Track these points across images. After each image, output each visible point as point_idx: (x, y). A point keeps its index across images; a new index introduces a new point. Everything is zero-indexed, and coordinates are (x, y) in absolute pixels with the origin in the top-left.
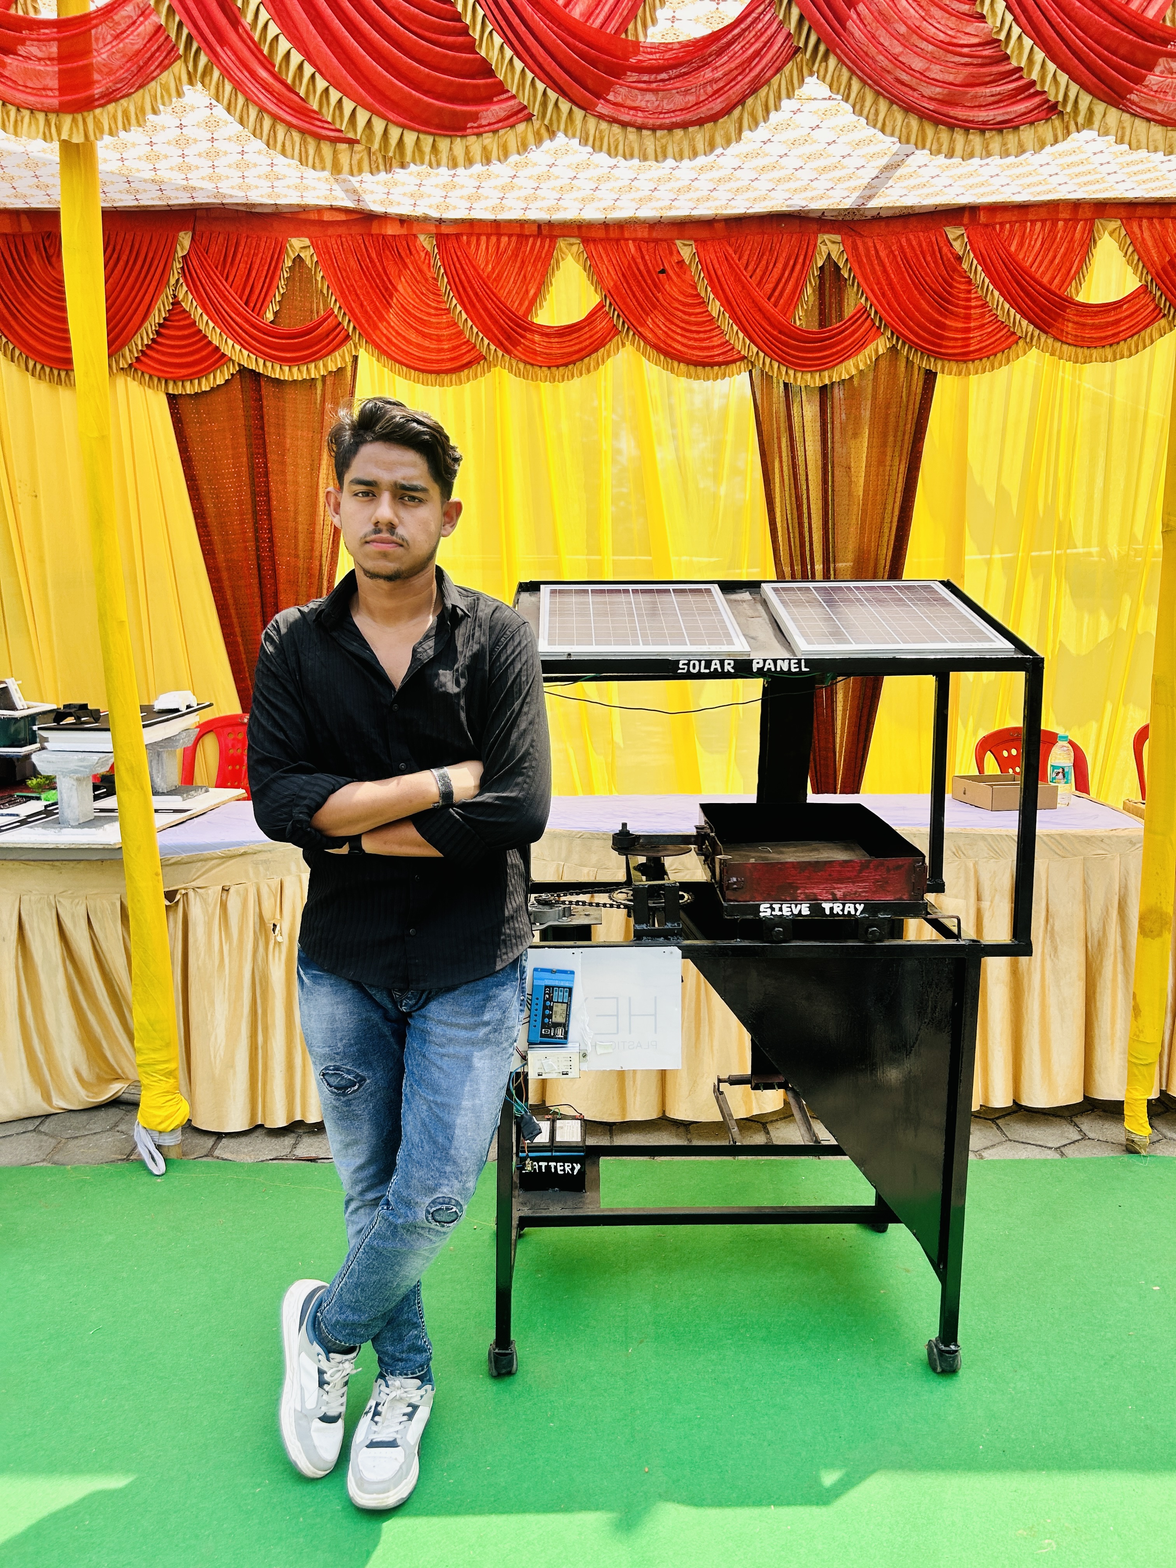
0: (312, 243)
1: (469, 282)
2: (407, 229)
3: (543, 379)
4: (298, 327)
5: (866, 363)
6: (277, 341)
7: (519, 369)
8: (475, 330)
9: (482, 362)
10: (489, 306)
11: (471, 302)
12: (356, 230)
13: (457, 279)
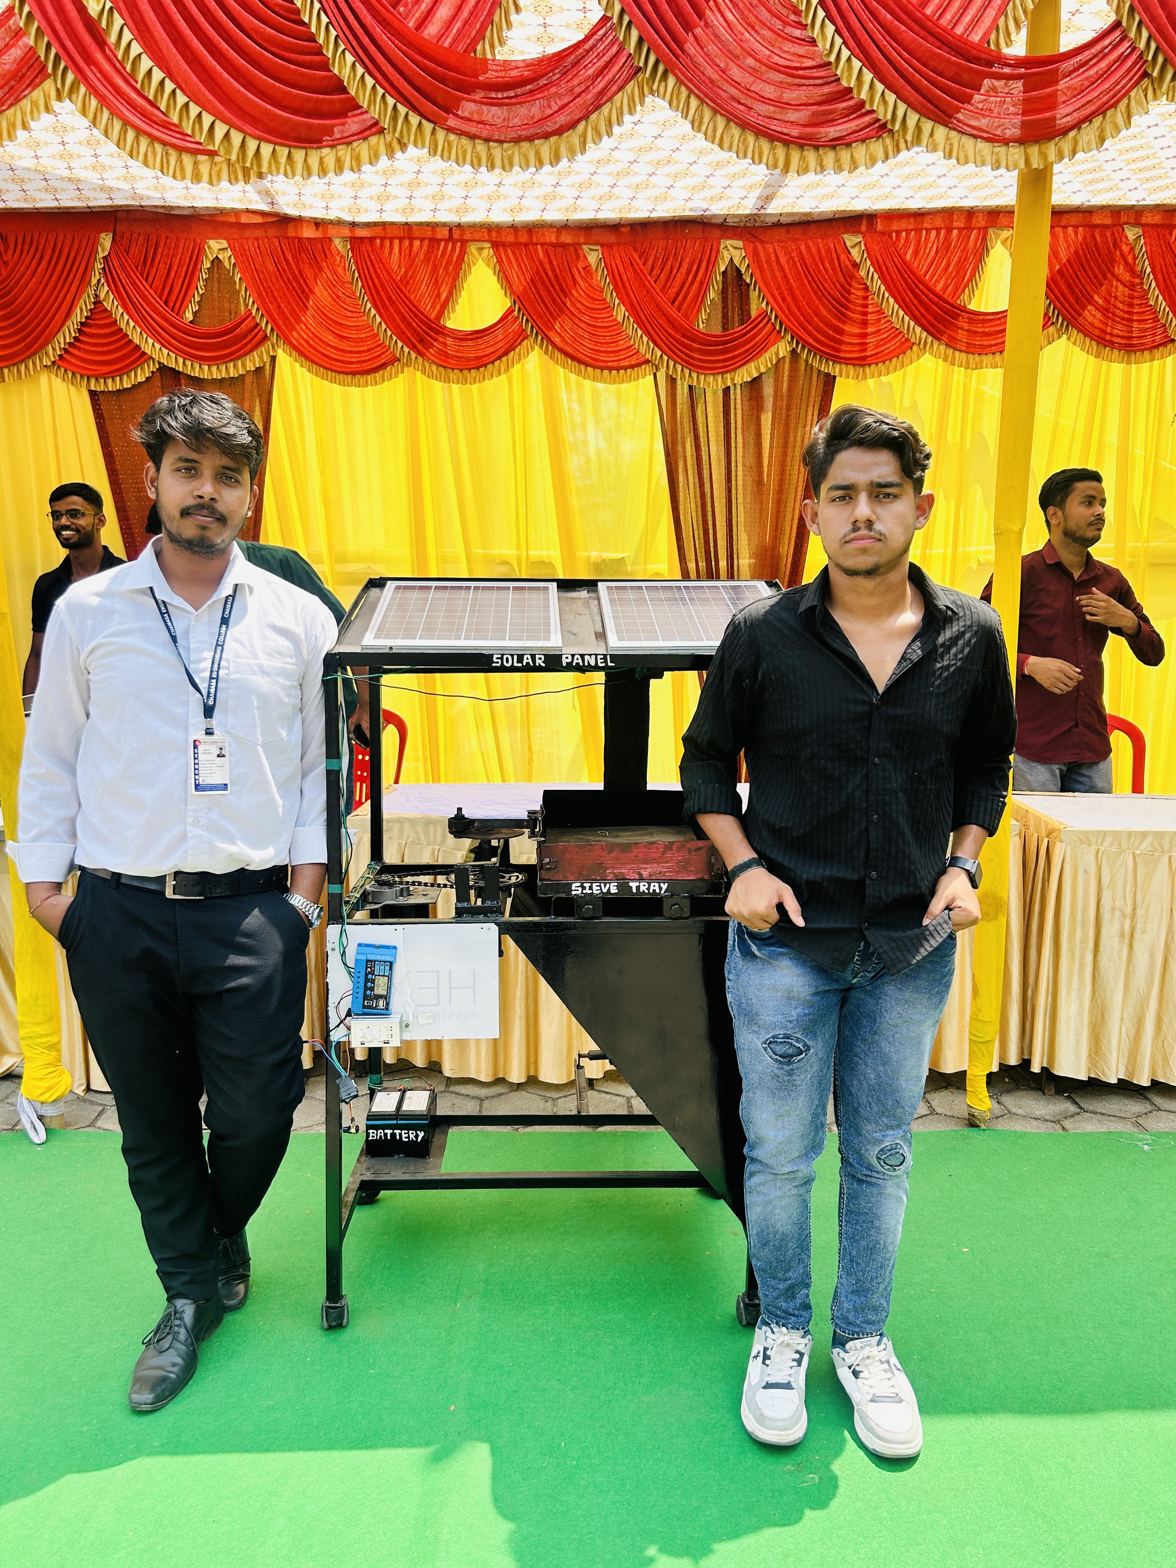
0: (230, 245)
1: (382, 285)
2: (323, 232)
3: (455, 381)
4: (217, 328)
5: (767, 366)
6: (196, 340)
7: (432, 371)
8: (389, 333)
9: (396, 364)
10: (403, 310)
11: (384, 305)
12: (272, 232)
13: (370, 283)
